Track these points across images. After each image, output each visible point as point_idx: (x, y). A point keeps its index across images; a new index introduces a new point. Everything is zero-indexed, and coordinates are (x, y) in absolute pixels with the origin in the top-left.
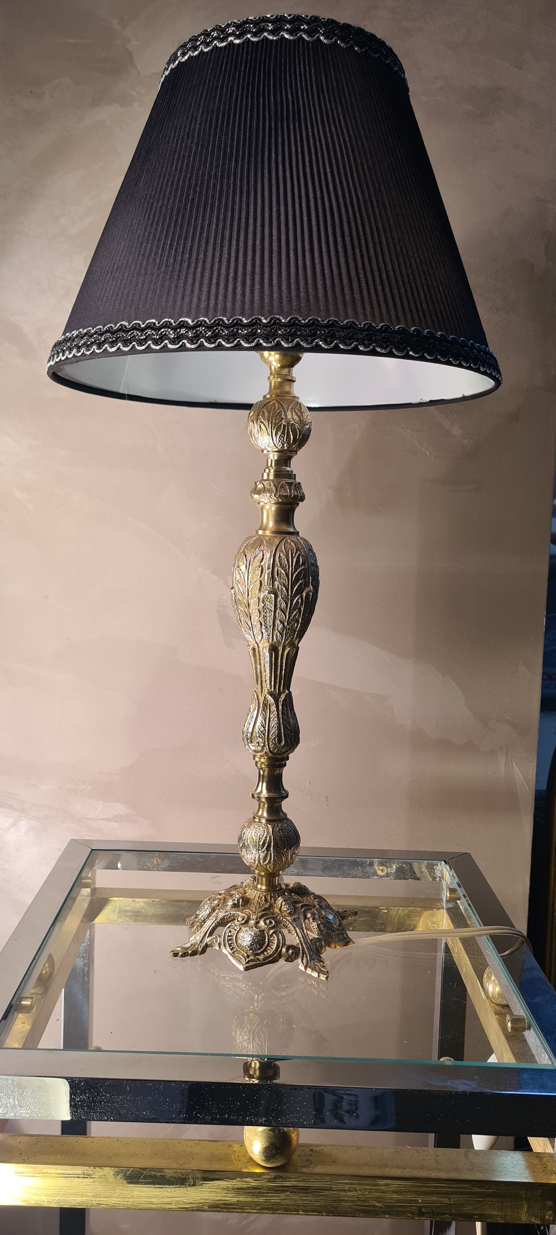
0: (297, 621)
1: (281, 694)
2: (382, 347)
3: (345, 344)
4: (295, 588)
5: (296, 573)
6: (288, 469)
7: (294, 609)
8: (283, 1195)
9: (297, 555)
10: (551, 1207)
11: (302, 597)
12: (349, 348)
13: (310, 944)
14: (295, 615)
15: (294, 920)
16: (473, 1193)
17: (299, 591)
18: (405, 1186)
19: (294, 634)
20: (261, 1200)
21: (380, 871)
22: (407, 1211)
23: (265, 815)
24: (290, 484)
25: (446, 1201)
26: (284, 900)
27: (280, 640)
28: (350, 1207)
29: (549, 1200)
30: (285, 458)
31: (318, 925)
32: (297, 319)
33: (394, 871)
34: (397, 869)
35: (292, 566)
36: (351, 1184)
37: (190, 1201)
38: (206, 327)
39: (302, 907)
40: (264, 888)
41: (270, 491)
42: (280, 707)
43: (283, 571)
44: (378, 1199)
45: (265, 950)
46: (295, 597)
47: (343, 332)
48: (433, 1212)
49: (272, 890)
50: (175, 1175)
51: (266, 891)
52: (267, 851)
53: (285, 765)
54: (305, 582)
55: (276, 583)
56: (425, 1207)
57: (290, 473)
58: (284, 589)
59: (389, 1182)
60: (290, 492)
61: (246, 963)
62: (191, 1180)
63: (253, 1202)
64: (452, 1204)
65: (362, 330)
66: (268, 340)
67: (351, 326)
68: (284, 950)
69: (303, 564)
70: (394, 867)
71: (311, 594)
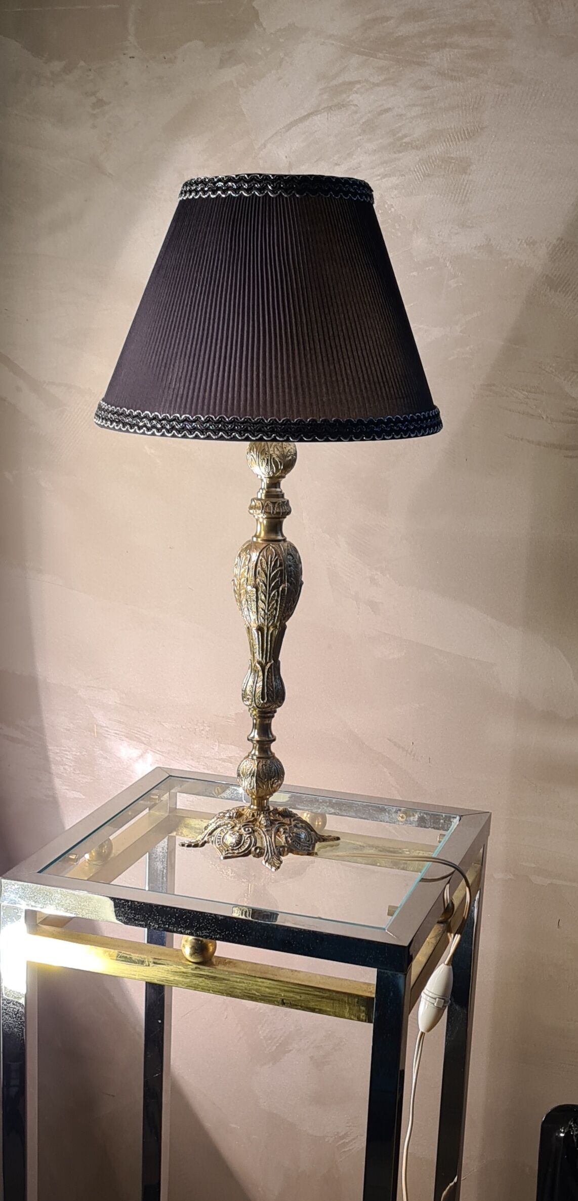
0: (276, 609)
1: (268, 663)
2: (280, 436)
3: (254, 436)
4: (273, 585)
5: (273, 573)
6: (278, 490)
7: (272, 600)
8: (201, 979)
9: (275, 559)
10: (364, 1011)
11: (278, 592)
12: (257, 438)
13: (274, 848)
14: (274, 604)
15: (267, 831)
16: (315, 995)
17: (276, 587)
18: (274, 985)
19: (275, 618)
20: (188, 980)
21: (400, 818)
22: (275, 1001)
23: (257, 753)
24: (274, 503)
25: (298, 997)
26: (264, 817)
27: (264, 622)
28: (240, 993)
29: (363, 1006)
30: (274, 483)
31: (286, 838)
32: (224, 418)
33: (416, 819)
34: (419, 818)
35: (270, 567)
36: (241, 978)
37: (146, 975)
38: (167, 421)
39: (279, 823)
40: (255, 807)
41: (258, 508)
42: (266, 674)
43: (262, 572)
44: (257, 990)
45: (240, 847)
46: (272, 591)
47: (253, 427)
48: (291, 1003)
49: (261, 810)
50: (138, 958)
51: (256, 810)
52: (252, 779)
53: (273, 717)
54: (281, 580)
55: (258, 580)
56: (285, 999)
57: (279, 493)
58: (263, 585)
59: (264, 980)
60: (274, 509)
61: (225, 854)
62: (147, 963)
63: (183, 981)
64: (303, 1000)
65: (267, 425)
66: (203, 432)
67: (260, 422)
68: (253, 849)
69: (281, 565)
70: (417, 816)
71: (286, 589)
